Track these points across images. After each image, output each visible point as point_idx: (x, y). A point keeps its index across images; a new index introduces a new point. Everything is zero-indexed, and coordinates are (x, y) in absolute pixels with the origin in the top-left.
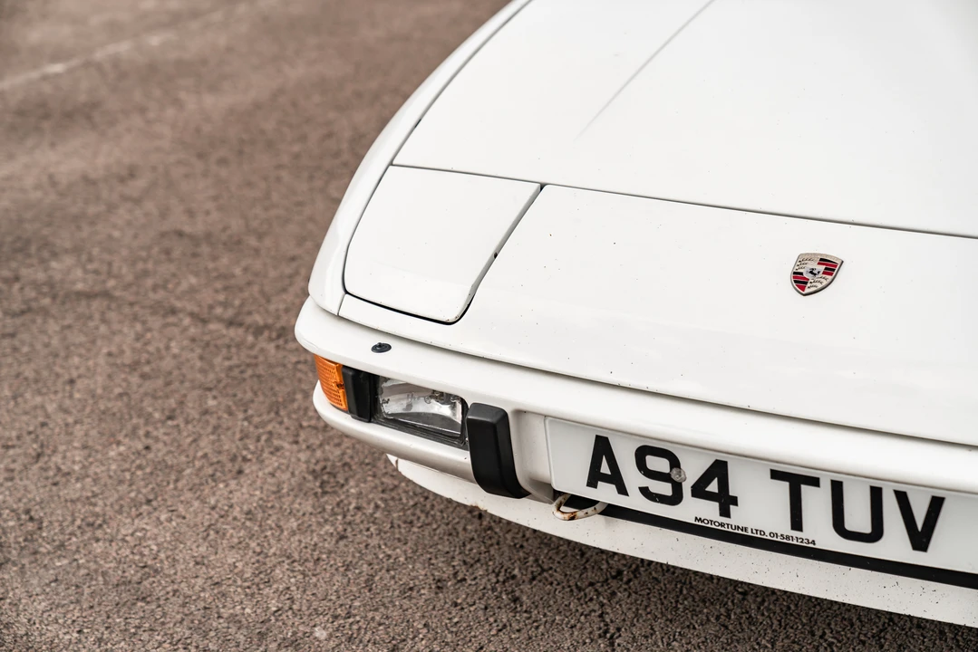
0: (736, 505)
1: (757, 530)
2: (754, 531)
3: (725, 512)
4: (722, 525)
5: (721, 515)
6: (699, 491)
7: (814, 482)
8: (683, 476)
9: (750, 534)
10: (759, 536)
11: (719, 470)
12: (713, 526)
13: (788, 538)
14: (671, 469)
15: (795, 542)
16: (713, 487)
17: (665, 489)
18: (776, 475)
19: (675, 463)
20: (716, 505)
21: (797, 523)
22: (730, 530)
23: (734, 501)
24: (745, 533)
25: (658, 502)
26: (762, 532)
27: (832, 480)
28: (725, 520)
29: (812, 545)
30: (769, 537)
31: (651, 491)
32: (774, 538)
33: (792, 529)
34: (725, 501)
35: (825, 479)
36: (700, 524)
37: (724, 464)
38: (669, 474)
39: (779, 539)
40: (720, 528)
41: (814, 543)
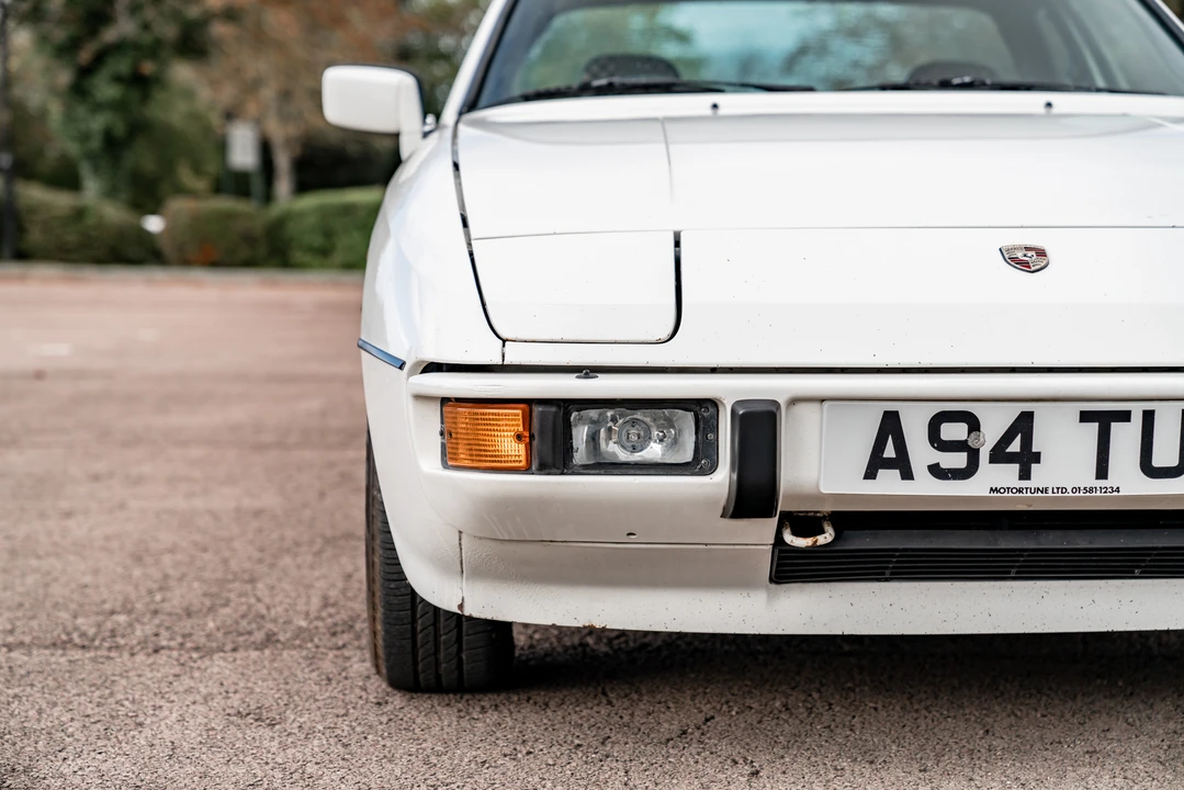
0: (1039, 462)
1: (1058, 488)
2: (1055, 490)
3: (1025, 474)
4: (1020, 491)
5: (1021, 478)
6: (999, 455)
7: (1125, 416)
8: (982, 440)
9: (1050, 494)
10: (1060, 494)
11: (1024, 424)
12: (1010, 494)
13: (1091, 490)
14: (969, 434)
15: (1098, 494)
16: (1015, 446)
17: (958, 460)
18: (1085, 417)
19: (974, 424)
20: (1016, 467)
21: (1102, 472)
22: (1029, 495)
23: (1037, 458)
24: (1044, 495)
25: (949, 479)
26: (1064, 490)
27: (1144, 412)
28: (1024, 484)
29: (1115, 494)
30: (1071, 494)
31: (943, 466)
32: (1077, 494)
33: (1097, 478)
34: (1027, 460)
35: (1137, 411)
36: (995, 494)
37: (1030, 415)
38: (966, 441)
39: (1082, 494)
40: (1017, 494)
41: (1118, 490)
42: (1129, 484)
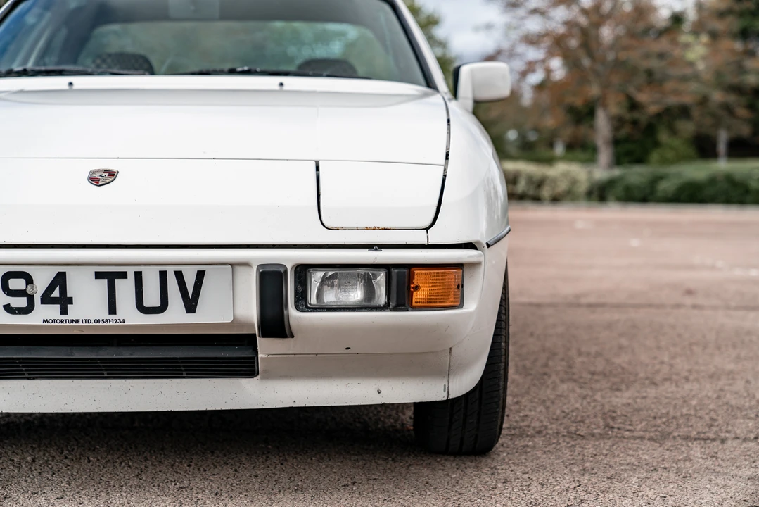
0: (72, 304)
1: (86, 320)
2: (84, 321)
3: (64, 311)
4: (62, 321)
5: (61, 314)
6: (46, 299)
7: (124, 275)
8: (35, 289)
9: (81, 324)
10: (87, 324)
11: (60, 280)
12: (56, 324)
13: (106, 321)
14: (27, 286)
15: (111, 323)
16: (56, 294)
17: (21, 302)
18: (99, 275)
19: (29, 280)
20: (57, 307)
21: (112, 310)
22: (68, 324)
23: (70, 301)
24: (77, 324)
25: (17, 314)
26: (89, 321)
27: (135, 272)
28: (64, 317)
29: (122, 323)
30: (94, 324)
31: (12, 305)
32: (98, 324)
33: (110, 314)
34: (65, 302)
35: (131, 271)
36: (46, 324)
37: (64, 274)
38: (25, 290)
39: (101, 324)
40: (60, 324)
41: (123, 321)
42: (130, 318)
